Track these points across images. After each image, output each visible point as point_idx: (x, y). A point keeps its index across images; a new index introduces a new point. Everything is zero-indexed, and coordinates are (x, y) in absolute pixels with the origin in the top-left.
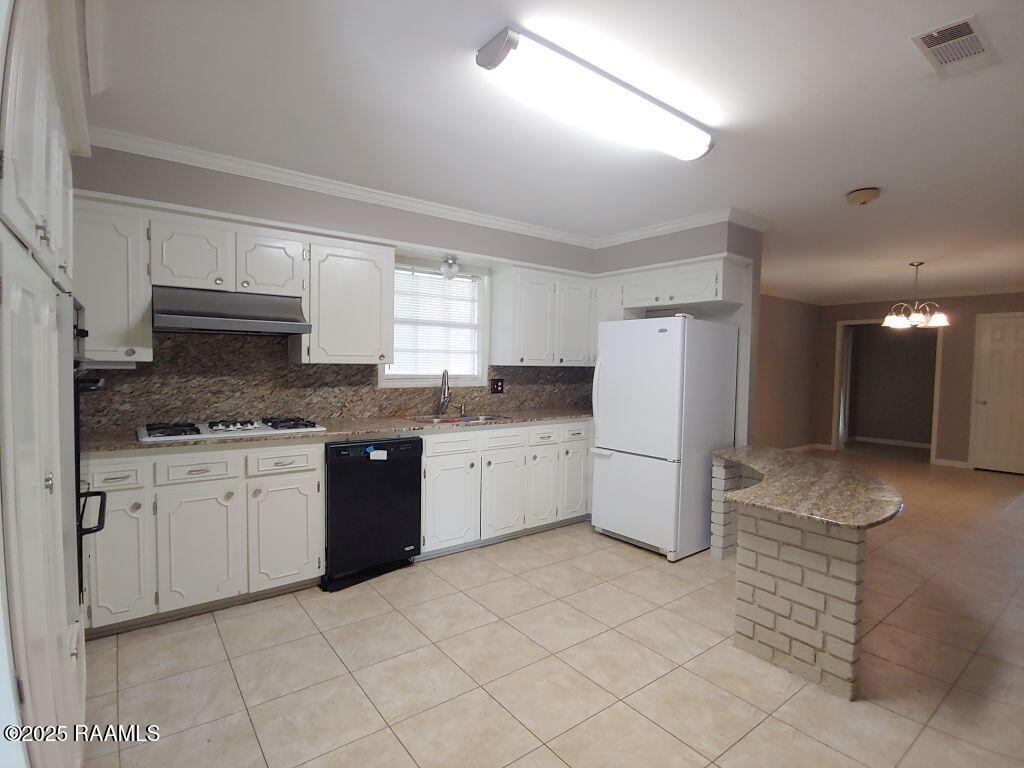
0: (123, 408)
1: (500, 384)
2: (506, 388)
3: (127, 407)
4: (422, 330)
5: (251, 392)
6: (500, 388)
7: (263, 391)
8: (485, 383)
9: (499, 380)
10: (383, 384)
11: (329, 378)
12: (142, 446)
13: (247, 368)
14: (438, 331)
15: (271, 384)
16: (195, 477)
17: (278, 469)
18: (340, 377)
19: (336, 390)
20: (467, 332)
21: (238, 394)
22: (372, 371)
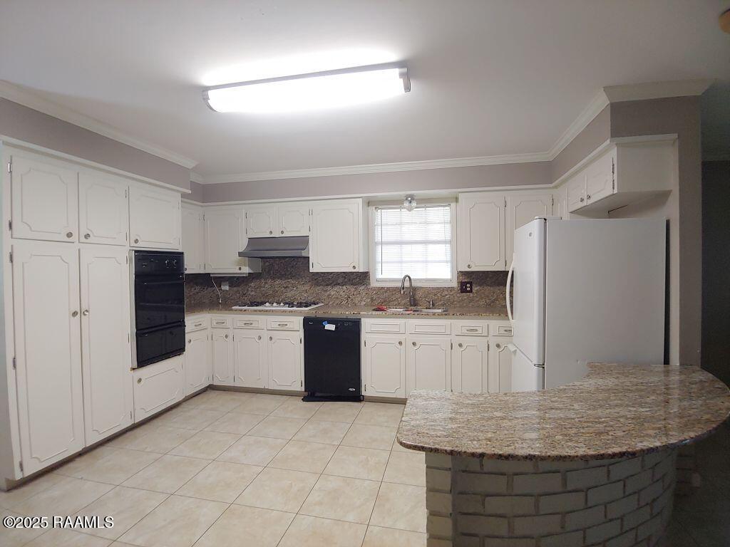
0: (251, 294)
1: (468, 285)
2: (475, 289)
3: (253, 293)
4: (407, 248)
5: (301, 288)
6: (468, 289)
7: (307, 287)
8: (455, 284)
9: (468, 283)
10: (374, 284)
11: (340, 281)
12: (232, 310)
13: (299, 275)
14: (420, 247)
15: (310, 283)
16: (246, 327)
17: (280, 328)
18: (346, 280)
19: (344, 287)
20: (443, 246)
21: (295, 289)
22: (366, 277)
